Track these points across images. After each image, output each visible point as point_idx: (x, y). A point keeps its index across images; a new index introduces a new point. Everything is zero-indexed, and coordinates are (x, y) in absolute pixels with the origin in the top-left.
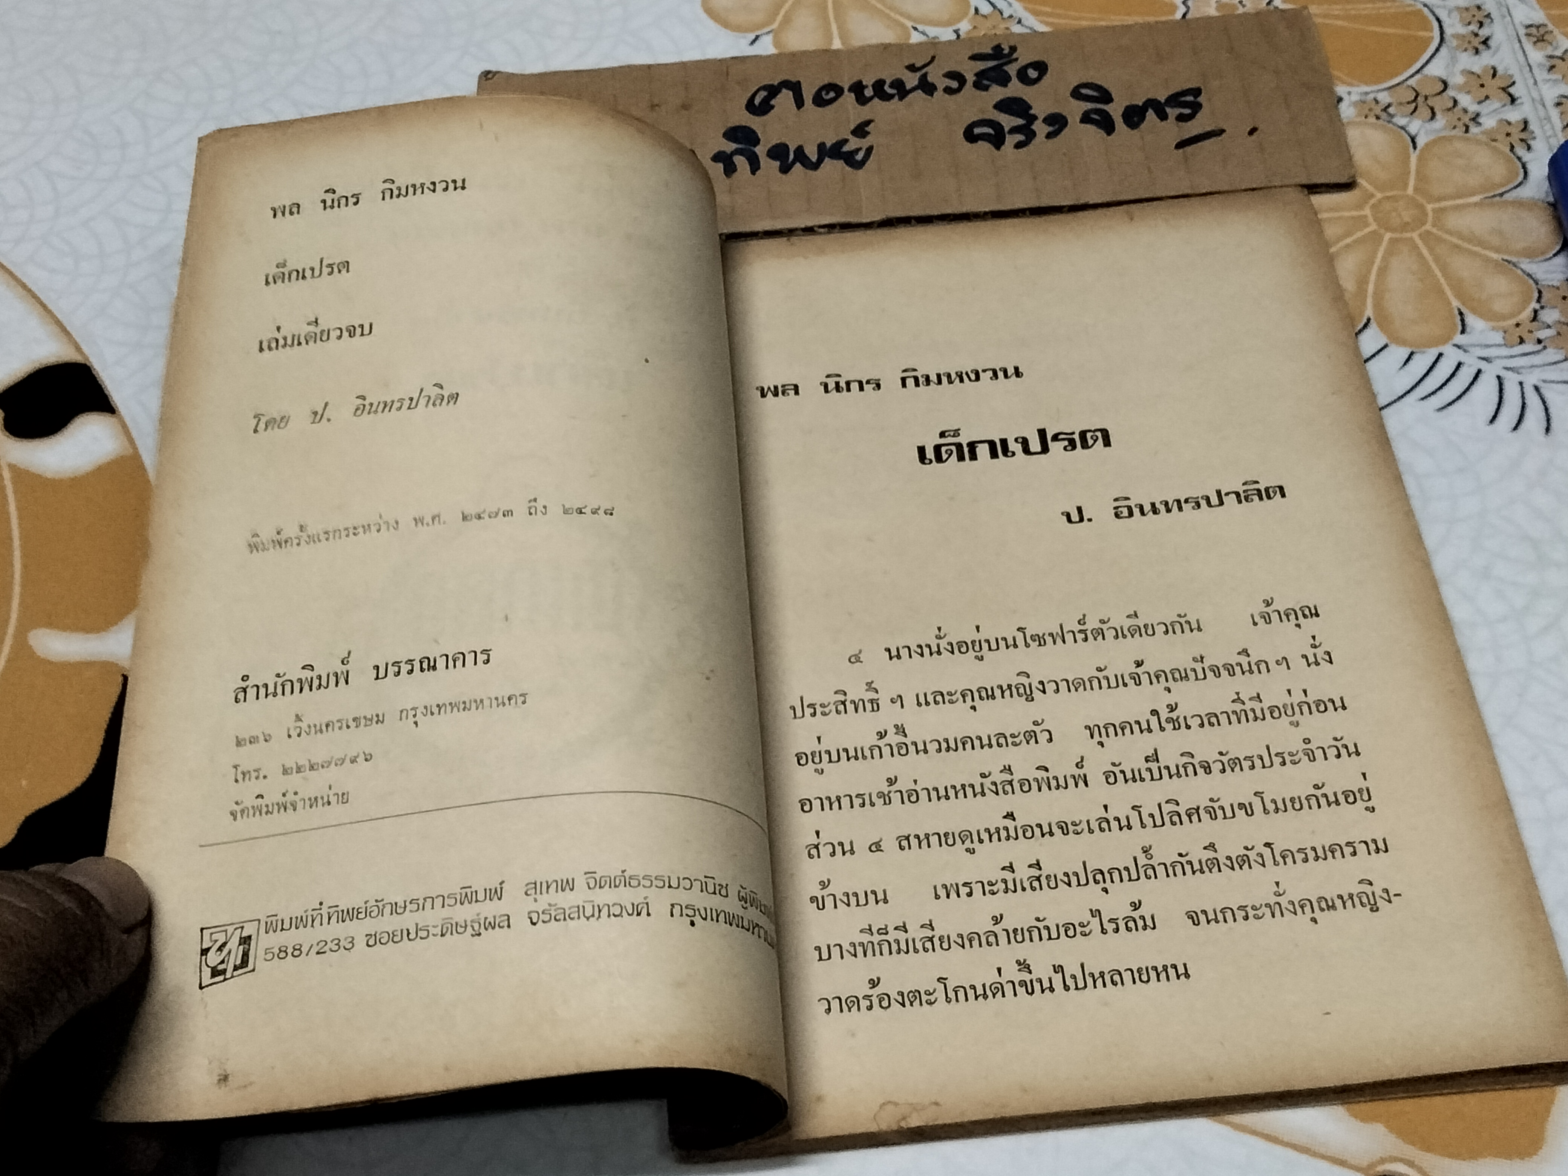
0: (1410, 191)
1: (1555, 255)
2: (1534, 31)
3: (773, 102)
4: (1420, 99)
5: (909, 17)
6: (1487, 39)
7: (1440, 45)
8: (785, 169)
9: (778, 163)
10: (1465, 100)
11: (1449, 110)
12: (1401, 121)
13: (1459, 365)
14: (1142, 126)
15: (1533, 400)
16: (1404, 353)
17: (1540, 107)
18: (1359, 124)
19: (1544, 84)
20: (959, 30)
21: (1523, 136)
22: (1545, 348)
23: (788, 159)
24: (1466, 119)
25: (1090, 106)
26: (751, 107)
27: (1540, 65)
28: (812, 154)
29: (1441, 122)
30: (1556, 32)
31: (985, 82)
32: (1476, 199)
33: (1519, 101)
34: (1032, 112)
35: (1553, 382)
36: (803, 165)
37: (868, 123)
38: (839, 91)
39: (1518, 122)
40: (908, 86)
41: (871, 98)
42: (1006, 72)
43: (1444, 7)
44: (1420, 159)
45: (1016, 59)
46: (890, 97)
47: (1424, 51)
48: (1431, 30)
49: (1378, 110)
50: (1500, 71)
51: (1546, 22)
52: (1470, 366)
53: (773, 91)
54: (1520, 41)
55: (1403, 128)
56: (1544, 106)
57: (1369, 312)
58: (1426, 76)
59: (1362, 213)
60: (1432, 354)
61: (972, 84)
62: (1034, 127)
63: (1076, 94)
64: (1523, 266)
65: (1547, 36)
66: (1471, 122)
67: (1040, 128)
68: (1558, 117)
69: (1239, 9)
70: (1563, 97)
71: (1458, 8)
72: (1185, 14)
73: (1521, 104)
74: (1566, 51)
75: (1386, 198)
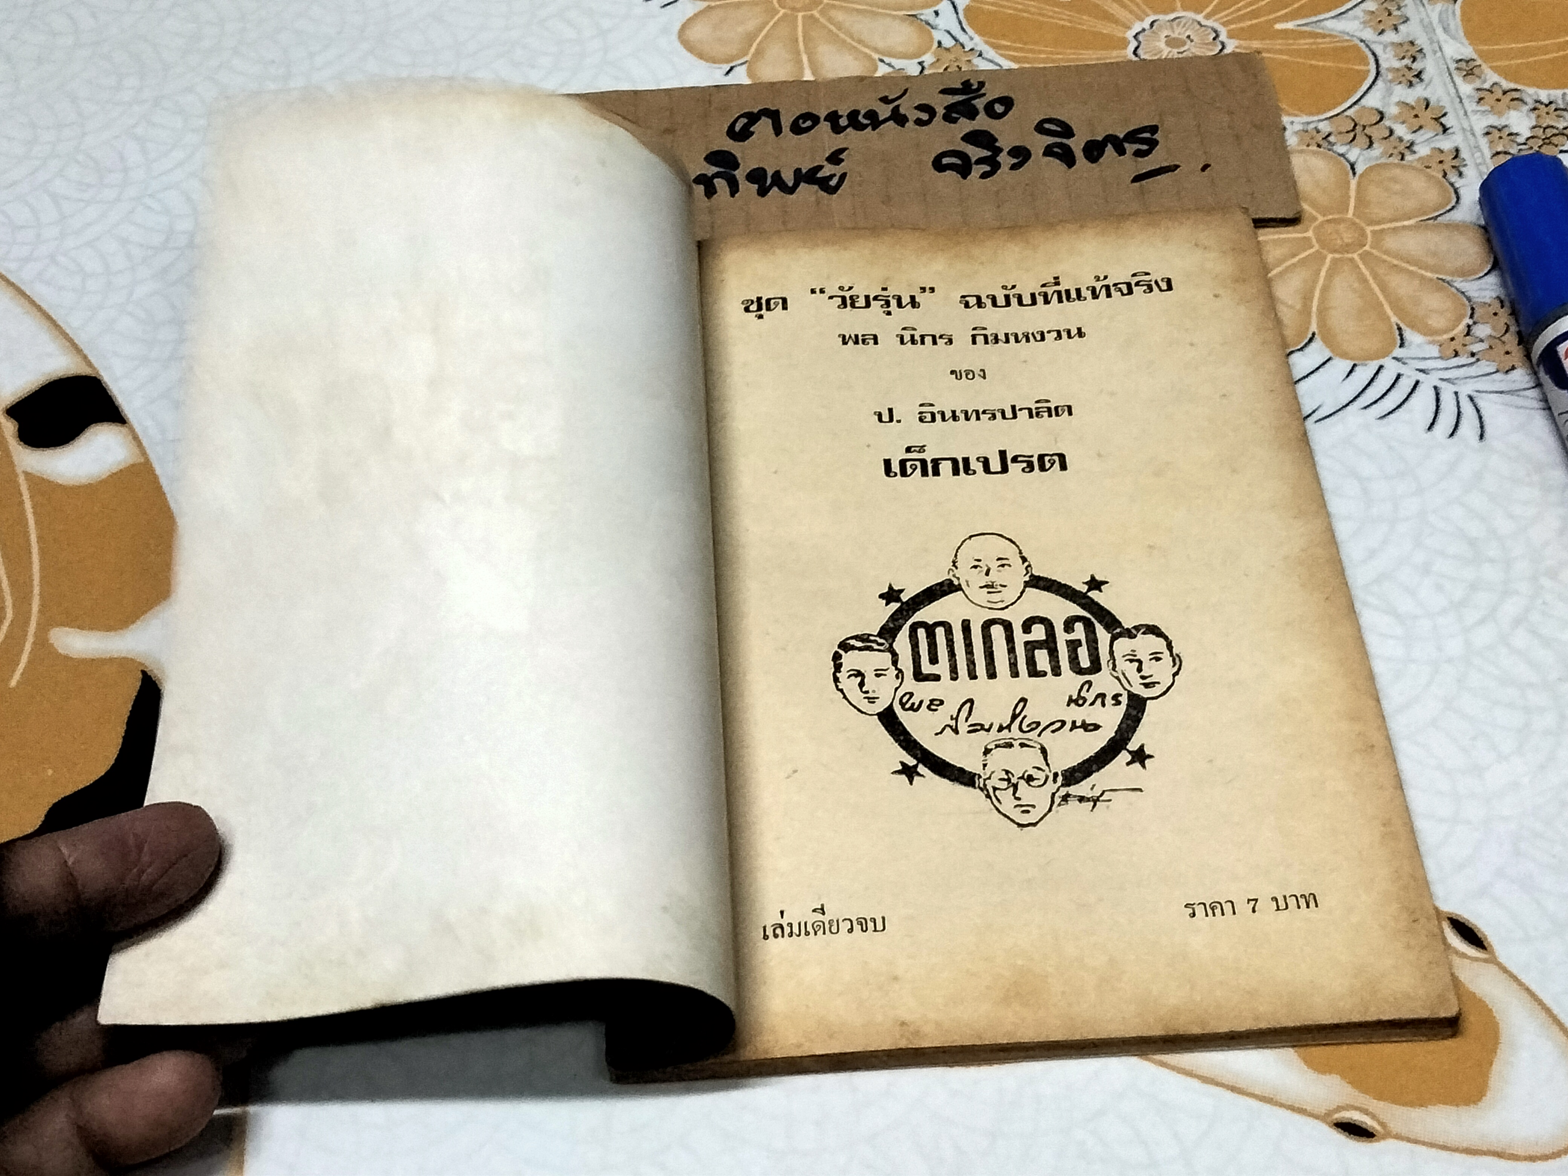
0: (1350, 214)
1: (1486, 274)
2: (1463, 65)
3: (752, 129)
4: (1359, 129)
5: (876, 50)
6: (1420, 72)
7: (1376, 78)
8: (763, 192)
9: (756, 186)
10: (1401, 130)
11: (1385, 138)
12: (1341, 149)
13: (1399, 376)
14: (1101, 160)
15: (1468, 409)
16: (1347, 365)
17: (1470, 137)
18: (1302, 151)
19: (1474, 115)
20: (923, 62)
21: (1455, 163)
22: (1478, 360)
23: (766, 183)
24: (1401, 148)
25: (1051, 140)
26: (731, 133)
27: (1469, 97)
28: (789, 178)
29: (1378, 150)
30: (1484, 66)
31: (954, 115)
32: (1411, 222)
33: (1449, 131)
34: (997, 144)
35: (1486, 392)
36: (780, 189)
37: (842, 150)
38: (815, 120)
39: (1451, 151)
40: (881, 117)
41: (845, 128)
42: (974, 106)
43: (1380, 43)
44: (1359, 184)
45: (984, 95)
46: (863, 127)
47: (1361, 83)
48: (1368, 64)
49: (1319, 138)
50: (1433, 103)
51: (1475, 56)
52: (1409, 377)
53: (753, 118)
54: (1450, 74)
55: (1342, 155)
56: (1473, 134)
57: (1314, 328)
58: (1364, 107)
59: (1305, 235)
60: (1373, 366)
61: (941, 117)
62: (998, 159)
63: (1040, 128)
64: (1455, 284)
65: (1476, 71)
66: (1406, 150)
67: (1005, 159)
68: (1488, 145)
69: (1189, 49)
70: (1491, 127)
71: (1393, 44)
72: (1137, 48)
73: (1453, 133)
74: (1495, 84)
75: (1328, 221)
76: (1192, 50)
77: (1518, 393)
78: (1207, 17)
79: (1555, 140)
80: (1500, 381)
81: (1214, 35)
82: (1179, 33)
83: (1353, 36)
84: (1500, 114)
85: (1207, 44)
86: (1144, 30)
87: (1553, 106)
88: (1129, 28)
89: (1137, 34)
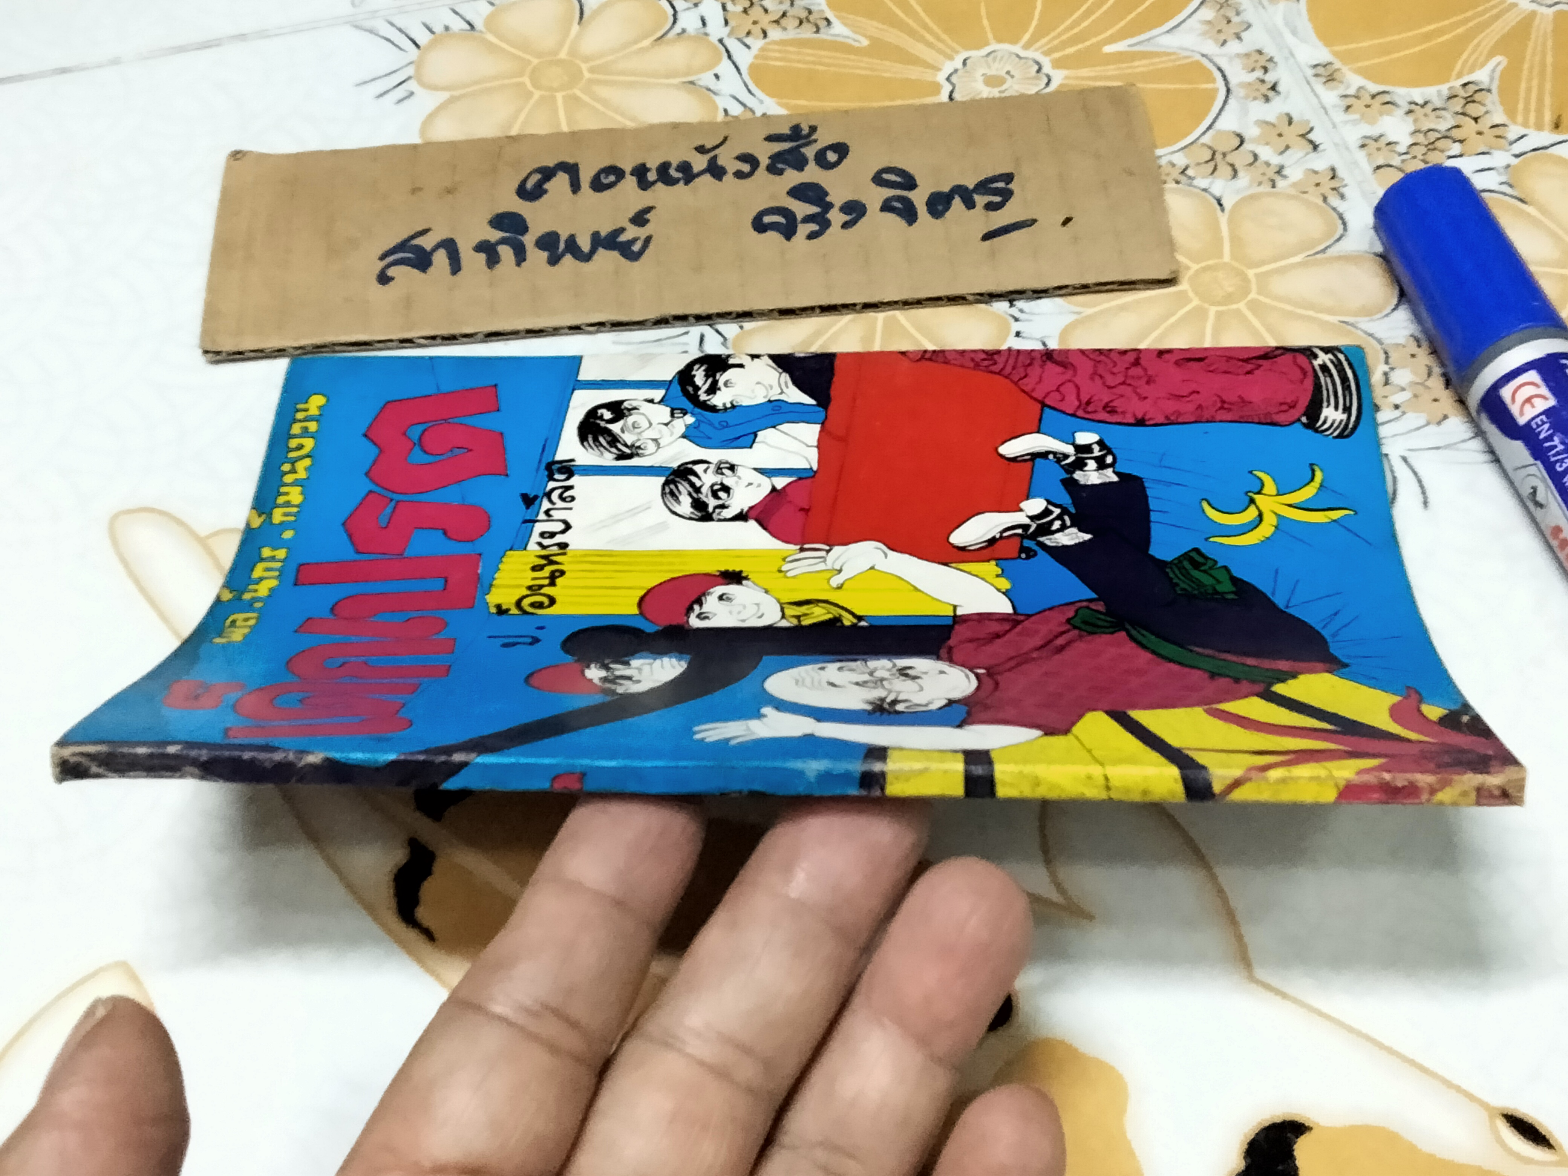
0: (1227, 258)
1: (1394, 310)
2: (1320, 70)
3: (546, 186)
4: (1218, 157)
6: (1275, 85)
7: (1227, 97)
8: (554, 260)
9: (546, 254)
10: (1266, 153)
11: (1251, 164)
12: (1203, 183)
14: (948, 215)
15: (1403, 473)
17: (1344, 151)
19: (1344, 126)
21: (1334, 184)
22: (1404, 413)
23: (558, 249)
24: (1271, 173)
25: (892, 192)
26: (523, 192)
27: (1335, 106)
28: (585, 244)
29: (1244, 179)
30: (1345, 69)
31: (780, 166)
32: (1298, 259)
33: (1321, 147)
34: (828, 199)
35: (1420, 450)
36: (574, 256)
37: (649, 209)
38: (618, 173)
39: (1325, 170)
40: (696, 169)
41: (653, 183)
42: (803, 155)
43: (1225, 56)
44: (1230, 221)
45: (815, 141)
46: (674, 182)
47: (1210, 104)
48: (1215, 81)
49: (1176, 174)
50: (1296, 118)
51: (1332, 59)
53: (548, 174)
54: (1308, 83)
55: (1205, 190)
56: (1347, 148)
58: (1220, 131)
59: (1181, 288)
61: (764, 168)
62: (829, 216)
63: (878, 180)
64: (1362, 326)
65: (1336, 76)
66: (1276, 175)
67: (836, 217)
68: (1366, 159)
69: (1011, 87)
70: (1366, 137)
71: (1238, 55)
72: (952, 92)
73: (1324, 150)
74: (1360, 88)
75: (1205, 269)
76: (1013, 88)
77: (1456, 446)
78: (1026, 47)
79: (1440, 144)
80: (1434, 435)
81: (1036, 67)
82: (997, 69)
83: (1193, 51)
84: (1372, 122)
85: (1029, 78)
86: (956, 71)
87: (1429, 108)
88: (939, 70)
89: (950, 75)
